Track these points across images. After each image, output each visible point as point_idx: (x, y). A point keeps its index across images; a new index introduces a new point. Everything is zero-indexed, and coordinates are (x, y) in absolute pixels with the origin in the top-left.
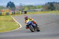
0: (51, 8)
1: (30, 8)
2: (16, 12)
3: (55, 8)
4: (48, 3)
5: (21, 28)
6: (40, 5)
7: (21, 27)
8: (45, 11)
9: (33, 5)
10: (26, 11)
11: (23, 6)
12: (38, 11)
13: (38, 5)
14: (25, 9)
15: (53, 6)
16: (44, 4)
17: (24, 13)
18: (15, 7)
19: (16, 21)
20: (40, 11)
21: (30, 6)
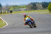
0: (34, 8)
1: (15, 8)
2: (2, 11)
3: (37, 8)
4: (32, 3)
5: (7, 26)
6: (24, 5)
7: (7, 24)
8: (28, 10)
9: (18, 5)
11: (9, 6)
12: (23, 10)
13: (22, 5)
14: (11, 9)
15: (35, 6)
16: (28, 4)
17: (10, 12)
18: (1, 7)
19: (3, 20)
20: (24, 11)
21: (15, 6)
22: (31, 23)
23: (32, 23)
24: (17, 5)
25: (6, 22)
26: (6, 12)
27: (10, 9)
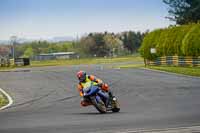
0: (97, 49)
1: (40, 48)
3: (109, 50)
4: (91, 35)
7: (11, 102)
8: (80, 58)
10: (27, 57)
11: (19, 44)
14: (26, 52)
15: (103, 44)
16: (80, 37)
20: (66, 59)
22: (100, 100)
23: (104, 99)
24: (45, 43)
25: (10, 94)
26: (9, 63)
27: (22, 53)
